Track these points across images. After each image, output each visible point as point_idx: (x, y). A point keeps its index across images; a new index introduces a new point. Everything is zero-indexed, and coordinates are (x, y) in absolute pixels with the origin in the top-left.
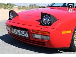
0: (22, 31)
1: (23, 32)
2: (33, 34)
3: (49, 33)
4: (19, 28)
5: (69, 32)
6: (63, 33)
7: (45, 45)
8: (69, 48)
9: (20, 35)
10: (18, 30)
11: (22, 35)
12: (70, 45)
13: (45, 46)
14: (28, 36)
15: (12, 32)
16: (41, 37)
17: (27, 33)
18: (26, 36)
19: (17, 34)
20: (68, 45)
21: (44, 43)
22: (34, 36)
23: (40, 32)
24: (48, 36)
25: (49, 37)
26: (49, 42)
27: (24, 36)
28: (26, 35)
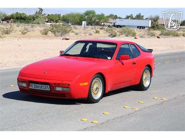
0: (43, 85)
1: (45, 86)
2: (54, 87)
3: (69, 85)
4: (39, 83)
5: (86, 84)
6: (81, 84)
7: (66, 96)
8: (86, 98)
9: (41, 89)
10: (38, 85)
11: (43, 89)
12: (88, 96)
13: (65, 98)
14: (49, 90)
15: (31, 87)
16: (62, 89)
17: (49, 87)
18: (47, 90)
19: (37, 89)
20: (85, 96)
21: (65, 94)
22: (56, 89)
23: (61, 85)
24: (68, 87)
25: (69, 89)
26: (69, 94)
27: (45, 89)
28: (47, 88)
